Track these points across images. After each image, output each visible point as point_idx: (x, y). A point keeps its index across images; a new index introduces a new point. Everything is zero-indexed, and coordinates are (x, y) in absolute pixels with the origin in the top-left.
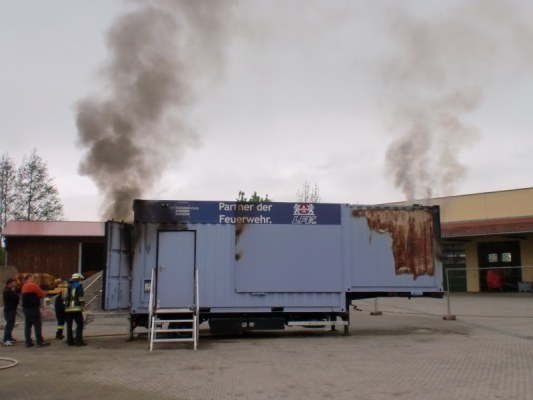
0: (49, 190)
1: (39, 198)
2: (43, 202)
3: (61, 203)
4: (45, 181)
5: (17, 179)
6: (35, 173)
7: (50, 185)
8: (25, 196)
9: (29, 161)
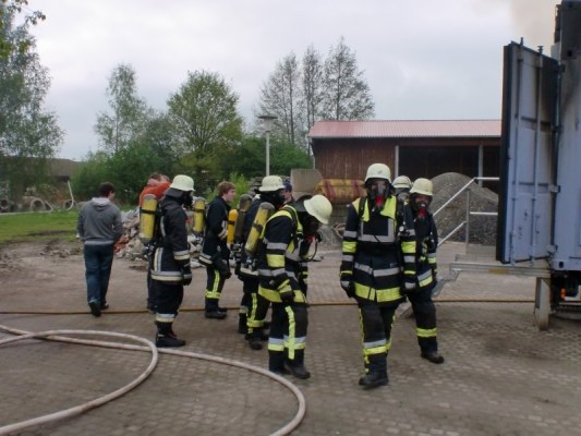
0: (359, 86)
1: (348, 96)
2: (352, 101)
3: (373, 101)
4: (355, 75)
5: (324, 75)
6: (343, 66)
7: (359, 79)
8: (333, 94)
9: (336, 52)
